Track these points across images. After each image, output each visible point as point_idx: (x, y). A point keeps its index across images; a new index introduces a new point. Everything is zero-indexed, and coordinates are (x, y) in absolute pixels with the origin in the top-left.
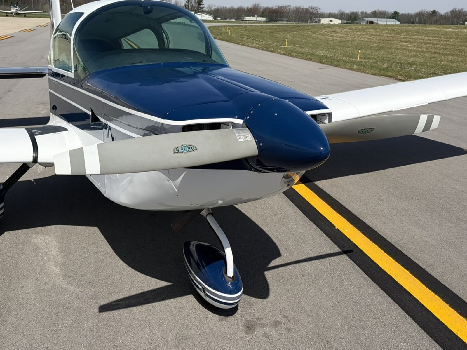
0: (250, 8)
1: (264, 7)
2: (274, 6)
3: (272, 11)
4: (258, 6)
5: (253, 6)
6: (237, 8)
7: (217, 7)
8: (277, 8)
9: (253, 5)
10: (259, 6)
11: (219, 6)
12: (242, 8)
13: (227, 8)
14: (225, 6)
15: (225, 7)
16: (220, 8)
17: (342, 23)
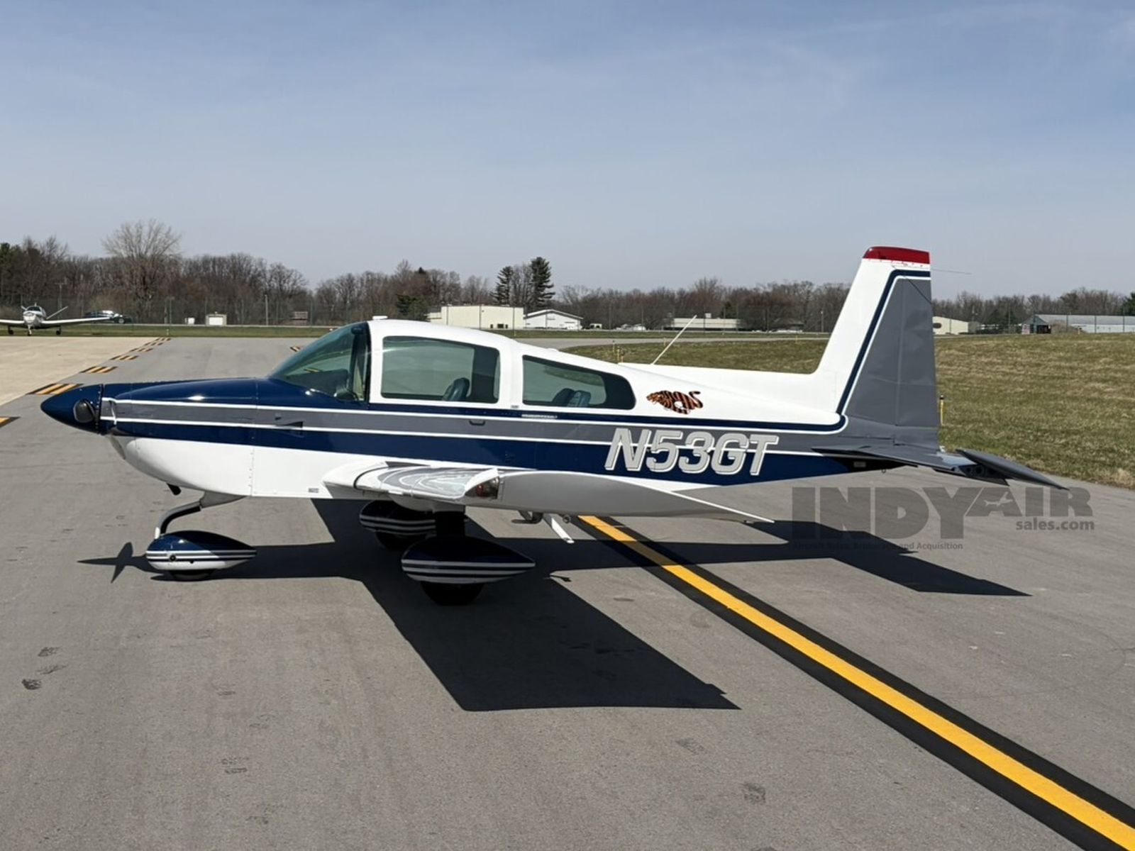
0: (688, 294)
1: (730, 289)
2: (762, 286)
3: (754, 298)
4: (713, 285)
5: (697, 286)
6: (651, 294)
7: (592, 291)
8: (769, 290)
9: (698, 284)
10: (716, 286)
11: (599, 289)
12: (665, 294)
13: (621, 293)
14: (614, 289)
15: (617, 293)
16: (600, 295)
17: (969, 330)
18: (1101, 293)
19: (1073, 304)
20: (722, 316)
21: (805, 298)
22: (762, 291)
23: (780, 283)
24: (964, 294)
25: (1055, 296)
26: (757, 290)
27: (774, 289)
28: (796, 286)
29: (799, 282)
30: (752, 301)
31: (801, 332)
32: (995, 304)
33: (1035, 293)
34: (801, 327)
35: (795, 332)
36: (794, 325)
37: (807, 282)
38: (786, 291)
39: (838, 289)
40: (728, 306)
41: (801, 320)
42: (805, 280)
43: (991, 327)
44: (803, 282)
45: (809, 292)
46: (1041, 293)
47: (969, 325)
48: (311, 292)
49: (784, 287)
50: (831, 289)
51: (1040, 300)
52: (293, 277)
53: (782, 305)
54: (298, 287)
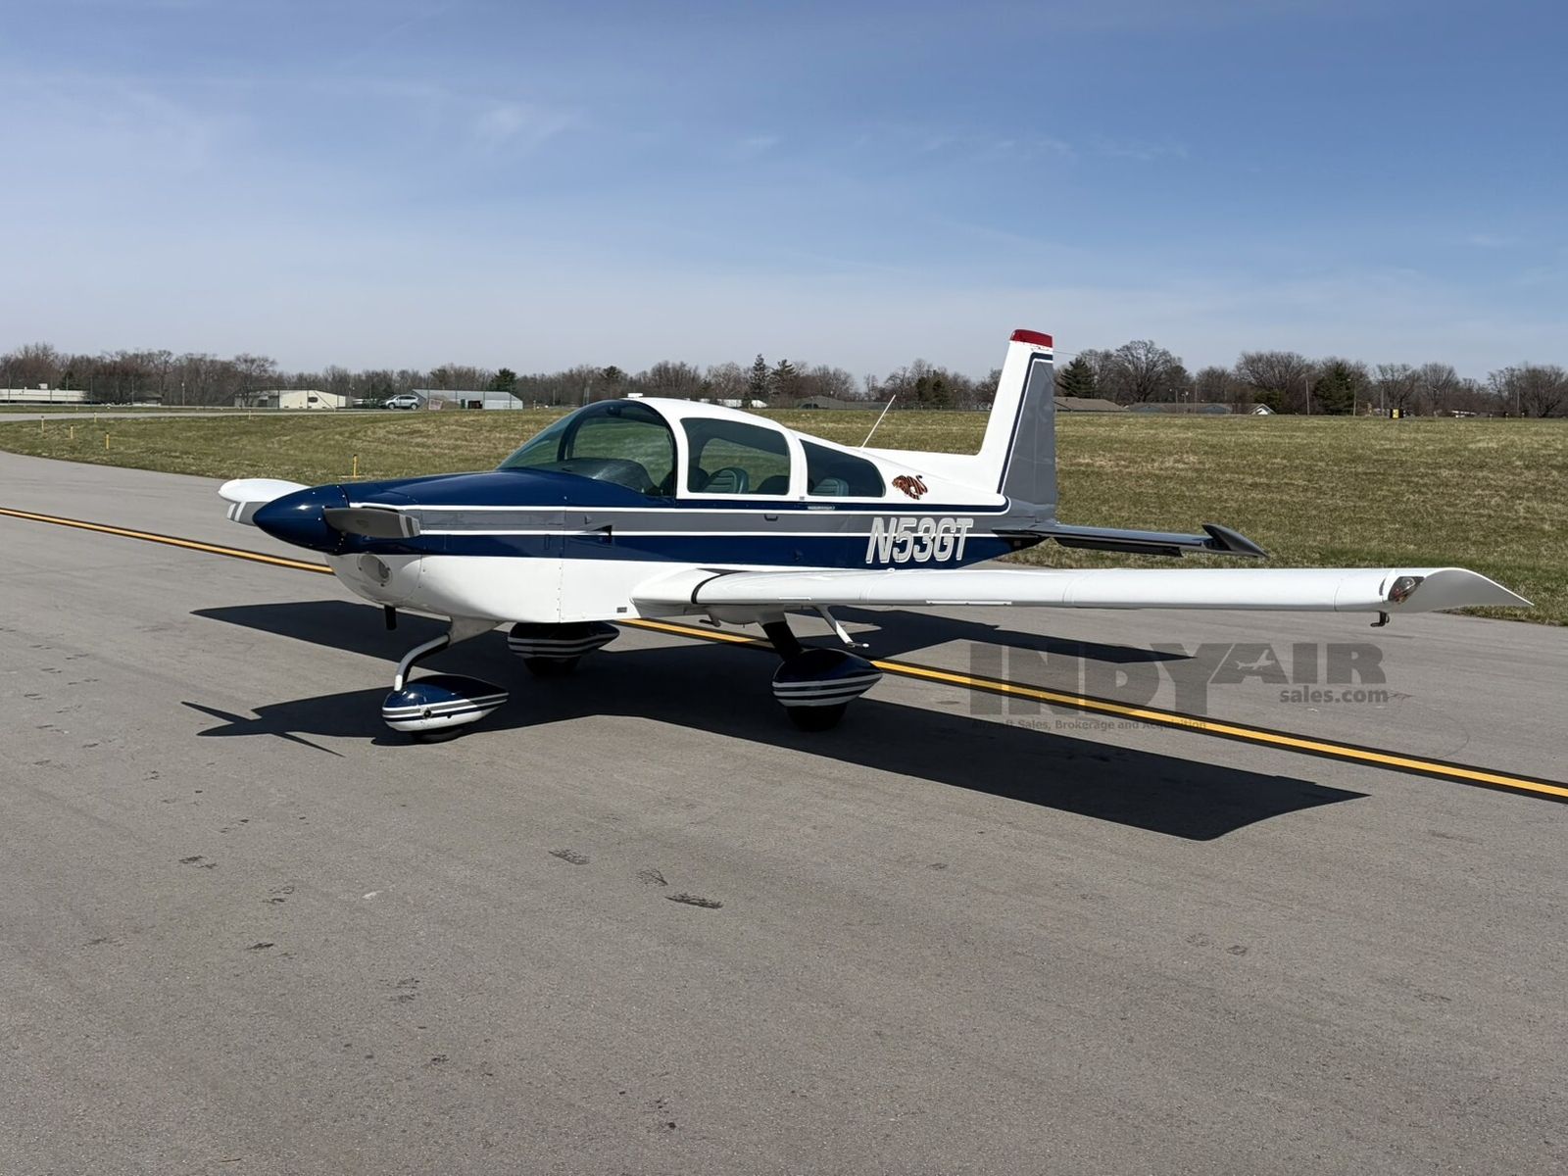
0: (13, 361)
1: (67, 356)
2: (108, 353)
3: (102, 368)
4: (45, 352)
8: (118, 359)
10: (49, 352)
17: (346, 404)
18: (469, 370)
19: (443, 379)
20: (62, 387)
21: (162, 367)
22: (108, 360)
23: (131, 351)
24: (333, 367)
25: (425, 371)
26: (101, 358)
27: (123, 357)
28: (150, 355)
29: (155, 350)
30: (102, 371)
31: (159, 405)
32: (364, 378)
33: (404, 368)
34: (158, 400)
35: (155, 405)
36: (154, 399)
37: (165, 352)
38: (139, 361)
39: (201, 360)
40: (70, 375)
41: (158, 392)
42: (163, 349)
43: (368, 401)
44: (160, 352)
45: (167, 362)
46: (410, 366)
47: (346, 400)
49: (136, 356)
50: (191, 359)
51: (409, 375)
53: (139, 376)
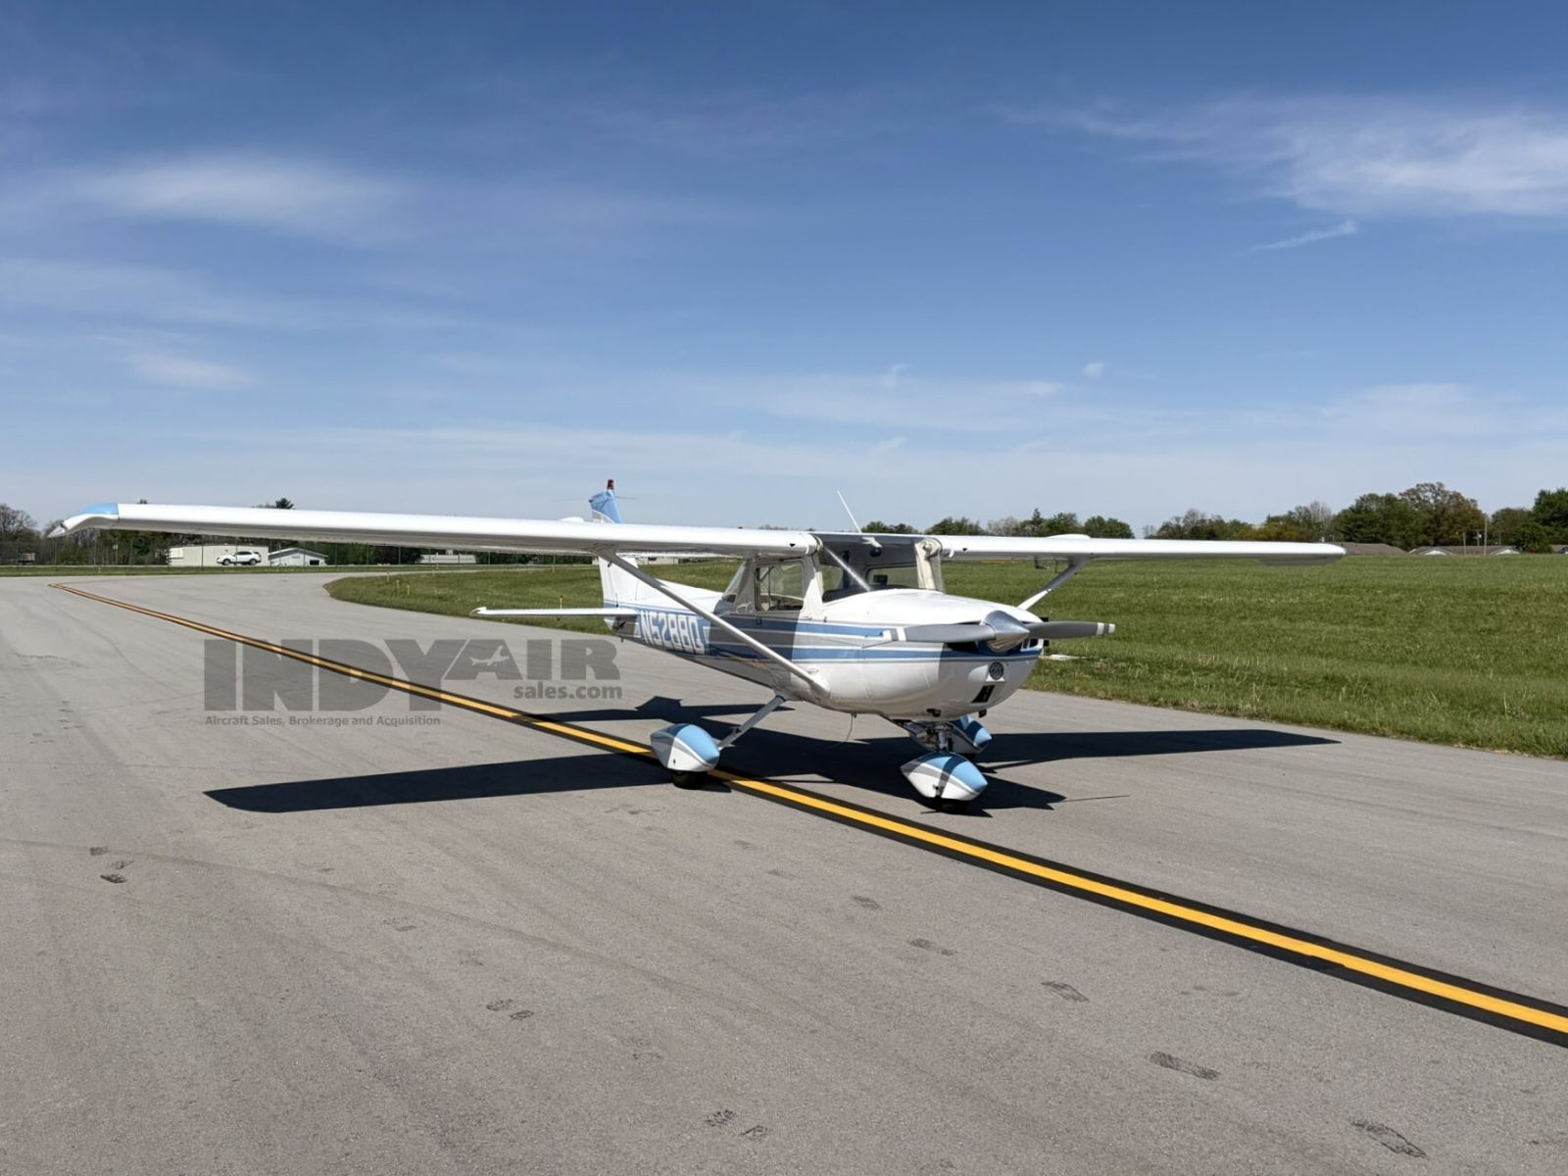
48: (39, 533)
52: (19, 518)
54: (25, 529)
